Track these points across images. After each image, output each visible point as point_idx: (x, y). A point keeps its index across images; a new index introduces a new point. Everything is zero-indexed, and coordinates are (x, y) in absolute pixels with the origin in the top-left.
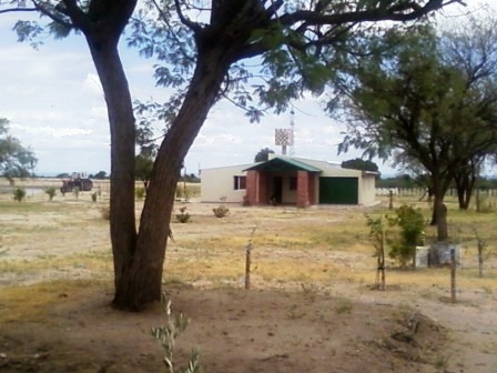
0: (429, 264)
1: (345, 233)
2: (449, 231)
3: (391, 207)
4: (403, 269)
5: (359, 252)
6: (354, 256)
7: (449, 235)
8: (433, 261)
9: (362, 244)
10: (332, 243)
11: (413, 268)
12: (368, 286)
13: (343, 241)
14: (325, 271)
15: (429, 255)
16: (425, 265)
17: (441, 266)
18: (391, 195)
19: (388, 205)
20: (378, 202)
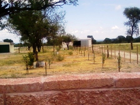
0: (37, 67)
1: (10, 61)
2: (38, 58)
3: (19, 53)
4: (30, 69)
5: (17, 66)
6: (16, 67)
7: (39, 59)
8: (38, 66)
9: (16, 63)
10: (8, 64)
11: (33, 68)
12: (24, 74)
13: (11, 63)
14: (10, 71)
15: (36, 65)
16: (36, 67)
17: (40, 67)
18: (19, 49)
19: (18, 52)
20: (15, 51)
